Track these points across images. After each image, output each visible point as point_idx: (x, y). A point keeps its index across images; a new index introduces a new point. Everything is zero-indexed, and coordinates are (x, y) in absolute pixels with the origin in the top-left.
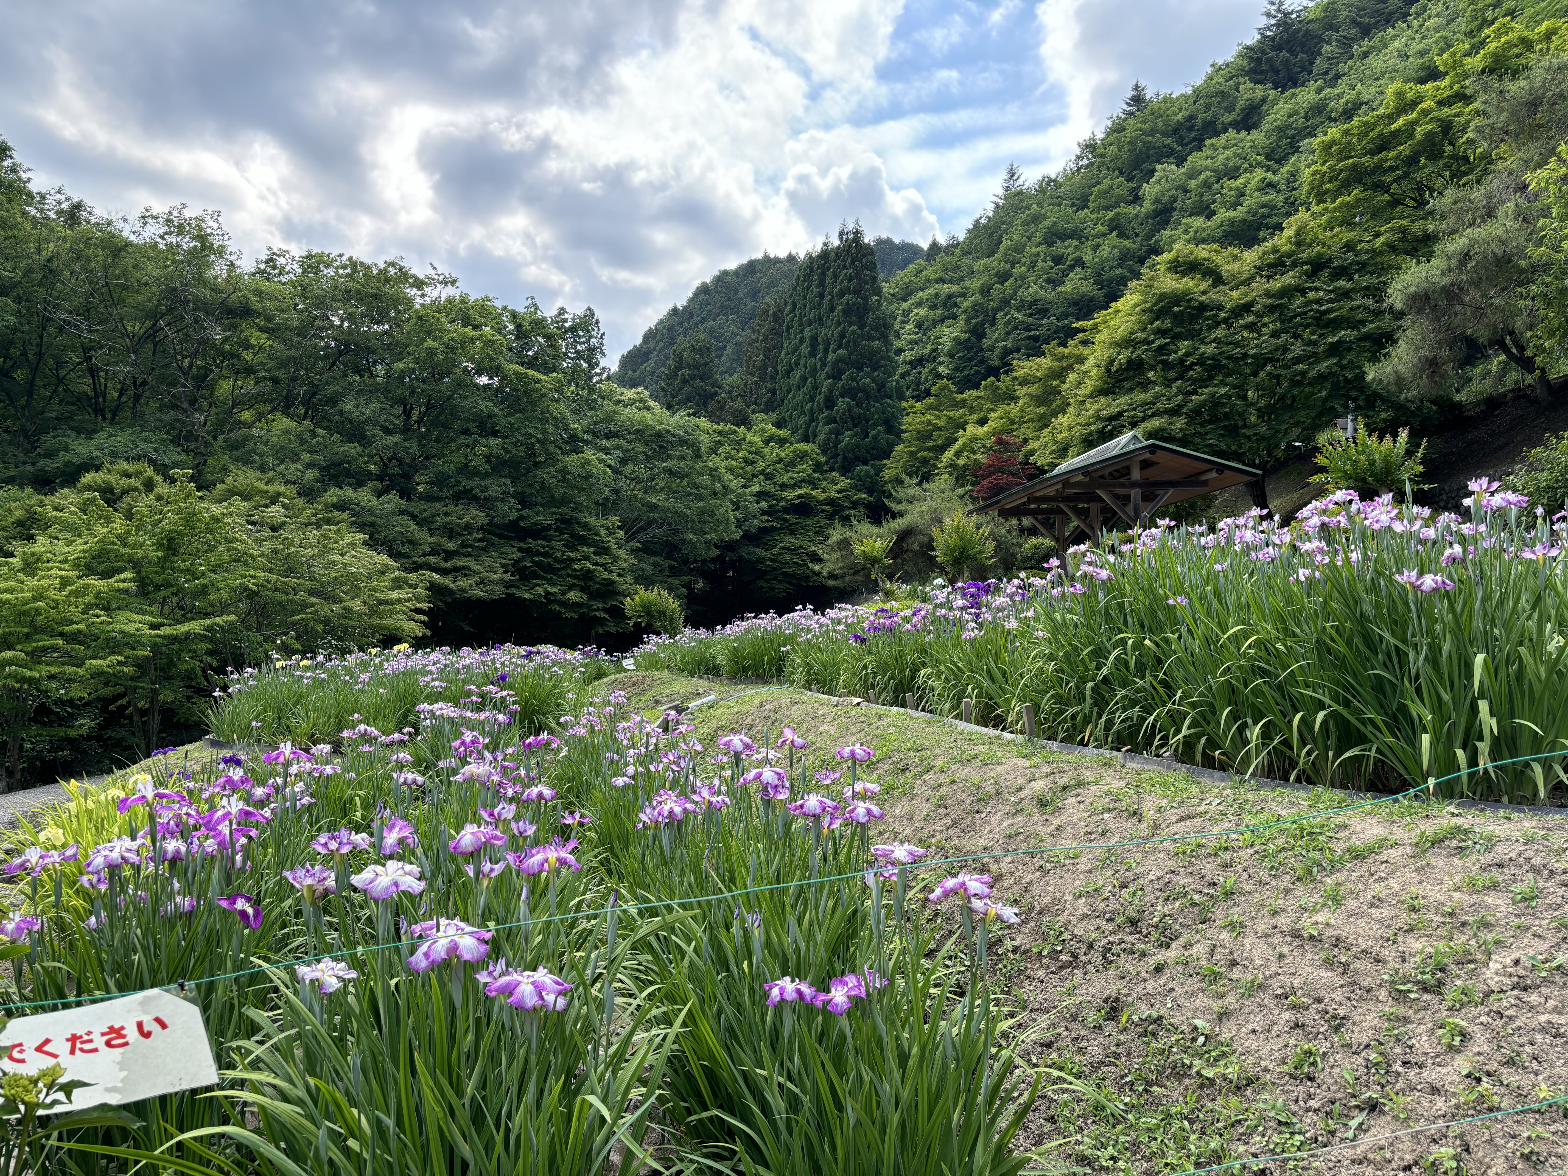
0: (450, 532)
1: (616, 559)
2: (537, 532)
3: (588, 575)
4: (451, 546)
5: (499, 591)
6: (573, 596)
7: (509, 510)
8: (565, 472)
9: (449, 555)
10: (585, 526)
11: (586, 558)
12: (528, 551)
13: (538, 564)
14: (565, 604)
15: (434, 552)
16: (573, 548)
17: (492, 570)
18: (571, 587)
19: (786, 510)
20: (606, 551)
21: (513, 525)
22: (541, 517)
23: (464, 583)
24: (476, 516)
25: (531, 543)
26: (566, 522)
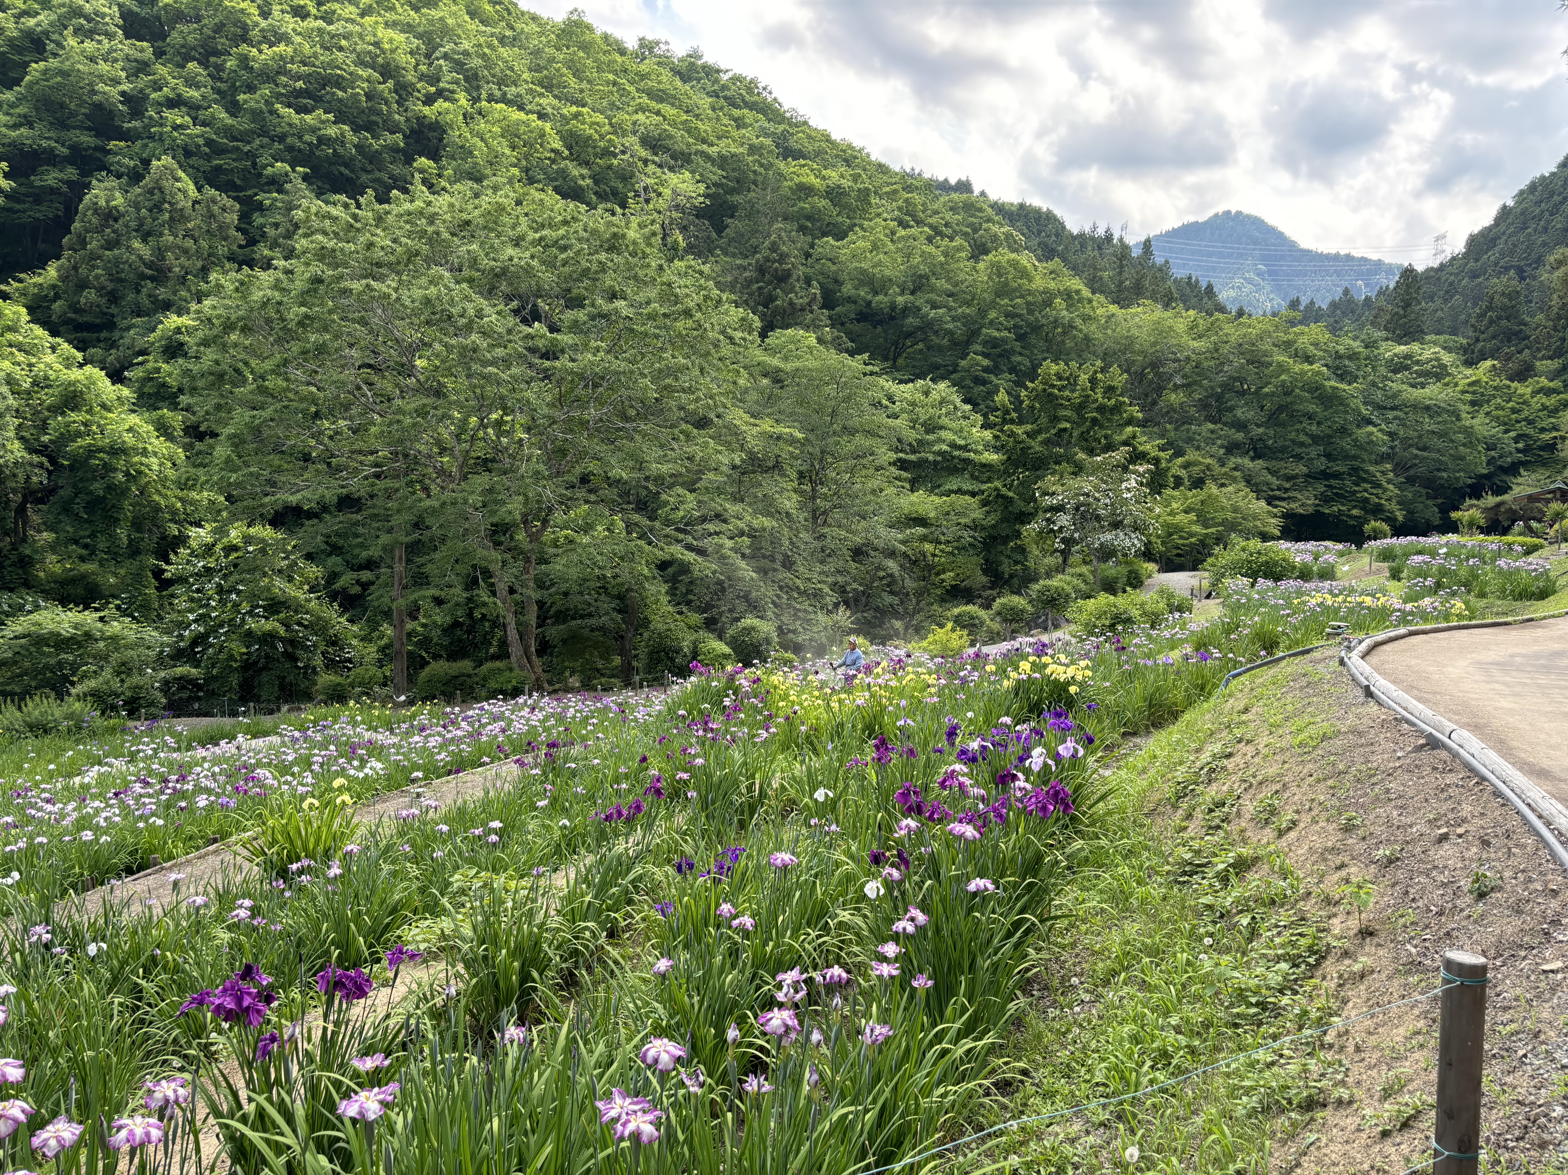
0: (1289, 478)
1: (1385, 490)
2: (1337, 476)
3: (1366, 500)
4: (1287, 486)
5: (1311, 510)
6: (1355, 512)
7: (1321, 464)
8: (1356, 440)
9: (1287, 490)
10: (1367, 472)
11: (1366, 491)
12: (1330, 487)
13: (1336, 494)
14: (1350, 517)
15: (1279, 489)
16: (1357, 485)
17: (1308, 498)
18: (1354, 507)
19: (1541, 448)
20: (1379, 486)
21: (1323, 472)
22: (1339, 467)
23: (1293, 505)
24: (1301, 469)
25: (1333, 482)
26: (1355, 470)
